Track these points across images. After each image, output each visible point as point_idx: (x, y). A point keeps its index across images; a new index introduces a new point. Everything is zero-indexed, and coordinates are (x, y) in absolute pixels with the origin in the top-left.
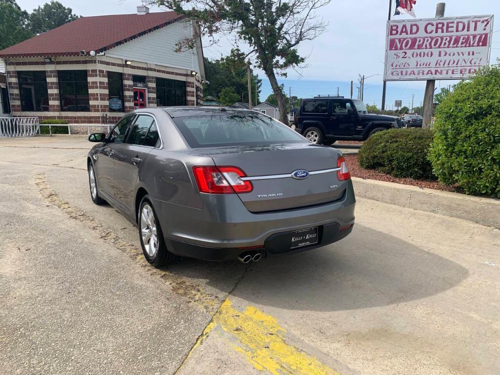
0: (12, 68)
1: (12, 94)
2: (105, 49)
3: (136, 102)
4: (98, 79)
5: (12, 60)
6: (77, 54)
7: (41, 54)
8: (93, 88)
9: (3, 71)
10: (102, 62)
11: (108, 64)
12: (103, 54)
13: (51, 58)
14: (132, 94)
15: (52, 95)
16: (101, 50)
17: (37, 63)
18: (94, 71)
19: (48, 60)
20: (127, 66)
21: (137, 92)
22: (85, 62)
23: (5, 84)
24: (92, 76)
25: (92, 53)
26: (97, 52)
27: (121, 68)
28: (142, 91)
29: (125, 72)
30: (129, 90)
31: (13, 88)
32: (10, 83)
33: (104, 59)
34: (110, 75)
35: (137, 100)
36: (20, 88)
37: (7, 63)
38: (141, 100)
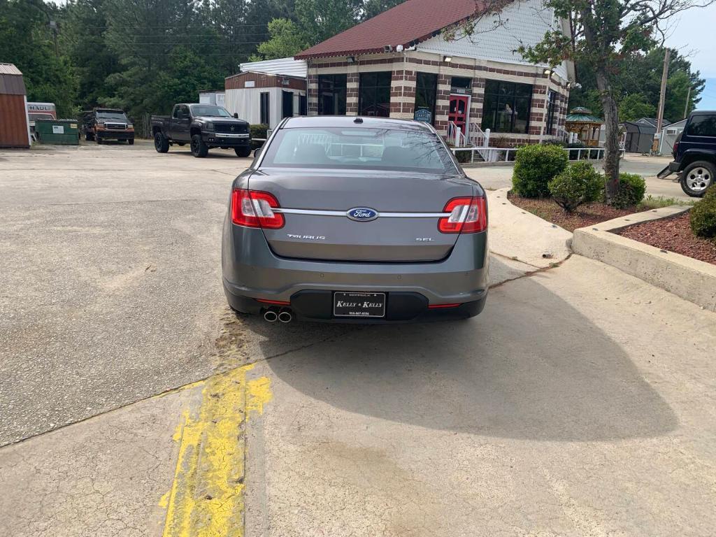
0: (314, 72)
1: (310, 104)
2: (417, 42)
3: (453, 115)
4: (403, 83)
5: (315, 61)
6: (381, 50)
7: (343, 53)
8: (396, 95)
9: (305, 76)
10: (412, 60)
11: (419, 62)
12: (413, 48)
13: (354, 57)
14: (447, 103)
15: (350, 104)
16: (411, 44)
17: (339, 64)
18: (400, 72)
19: (351, 60)
20: (445, 64)
21: (456, 101)
22: (391, 61)
23: (304, 91)
24: (397, 79)
25: (399, 48)
26: (405, 46)
27: (437, 67)
28: (461, 99)
29: (441, 73)
30: (443, 98)
31: (312, 96)
32: (310, 90)
33: (415, 55)
34: (420, 77)
35: (455, 112)
36: (319, 97)
37: (310, 66)
38: (460, 112)
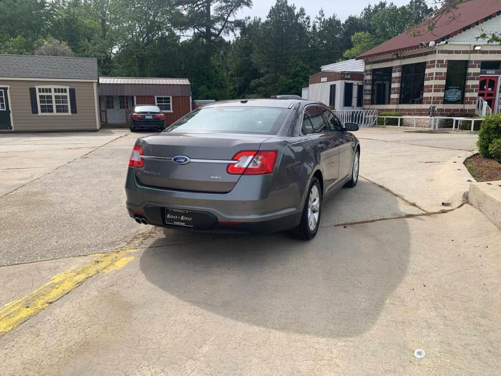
0: (369, 67)
1: (366, 90)
2: (448, 37)
3: (482, 92)
4: (434, 70)
5: (370, 60)
6: (417, 47)
7: (389, 52)
8: (428, 79)
9: (363, 71)
10: (443, 52)
11: (450, 52)
12: (444, 42)
13: (397, 54)
14: (477, 83)
15: (394, 89)
16: (443, 39)
17: (387, 60)
18: (433, 62)
19: (395, 57)
20: (475, 52)
21: (486, 80)
22: (426, 54)
23: (362, 82)
24: (430, 67)
25: (432, 43)
26: (437, 42)
27: (467, 55)
28: (491, 78)
29: (471, 59)
30: (473, 79)
31: (367, 84)
32: (366, 81)
33: (447, 48)
34: (451, 64)
35: (485, 90)
36: (373, 85)
37: (366, 64)
38: (490, 89)
